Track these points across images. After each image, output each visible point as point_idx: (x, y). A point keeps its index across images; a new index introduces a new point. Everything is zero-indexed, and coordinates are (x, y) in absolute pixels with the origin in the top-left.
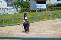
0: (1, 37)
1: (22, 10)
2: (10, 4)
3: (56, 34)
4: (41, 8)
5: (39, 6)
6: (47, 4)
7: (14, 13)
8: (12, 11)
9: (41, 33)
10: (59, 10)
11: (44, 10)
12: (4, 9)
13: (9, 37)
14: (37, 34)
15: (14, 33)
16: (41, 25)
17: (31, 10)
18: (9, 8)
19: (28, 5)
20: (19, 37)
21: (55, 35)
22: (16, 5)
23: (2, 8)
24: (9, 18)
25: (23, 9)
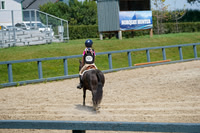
0: (3, 120)
1: (70, 32)
2: (33, 12)
3: (183, 111)
4: (133, 26)
5: (127, 19)
6: (155, 13)
7: (44, 41)
8: (40, 34)
9: (134, 107)
10: (194, 31)
11: (145, 32)
12: (12, 29)
13: (28, 120)
14: (121, 112)
15: (46, 109)
16: (134, 80)
17: (102, 32)
18: (29, 25)
19: (93, 14)
20: (61, 120)
21: (180, 115)
22: (53, 14)
23: (5, 25)
24: (31, 59)
25: (75, 27)
